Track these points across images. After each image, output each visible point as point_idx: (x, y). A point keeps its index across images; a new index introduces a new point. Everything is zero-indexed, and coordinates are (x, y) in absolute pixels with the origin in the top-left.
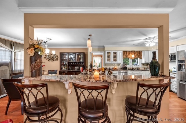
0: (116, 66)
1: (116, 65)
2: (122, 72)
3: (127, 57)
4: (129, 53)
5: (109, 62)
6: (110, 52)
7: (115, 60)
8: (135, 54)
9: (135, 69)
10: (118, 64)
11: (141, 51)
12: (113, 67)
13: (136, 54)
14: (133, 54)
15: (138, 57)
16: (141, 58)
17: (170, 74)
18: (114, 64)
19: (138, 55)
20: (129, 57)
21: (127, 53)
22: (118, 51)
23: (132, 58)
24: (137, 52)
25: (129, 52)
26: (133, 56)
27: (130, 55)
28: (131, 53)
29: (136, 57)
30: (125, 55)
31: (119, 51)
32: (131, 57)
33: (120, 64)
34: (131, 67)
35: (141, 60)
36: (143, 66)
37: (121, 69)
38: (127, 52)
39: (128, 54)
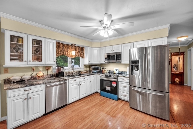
0: (40, 71)
1: (41, 69)
2: (55, 84)
3: (64, 53)
4: (68, 48)
5: (17, 63)
6: (22, 38)
7: (39, 59)
8: (76, 50)
9: (77, 73)
10: (46, 67)
11: (84, 48)
12: (34, 74)
13: (78, 50)
14: (73, 49)
15: (80, 55)
16: (83, 57)
17: (119, 77)
18: (37, 67)
19: (80, 52)
20: (68, 55)
21: (65, 48)
22: (45, 38)
23: (71, 56)
24: (79, 47)
25: (68, 45)
26: (74, 53)
27: (69, 51)
28: (70, 47)
29: (78, 55)
30: (61, 49)
31: (47, 40)
32: (70, 54)
33: (51, 66)
34: (71, 71)
35: (83, 60)
36: (86, 69)
37: (53, 76)
38: (63, 45)
39: (65, 50)
